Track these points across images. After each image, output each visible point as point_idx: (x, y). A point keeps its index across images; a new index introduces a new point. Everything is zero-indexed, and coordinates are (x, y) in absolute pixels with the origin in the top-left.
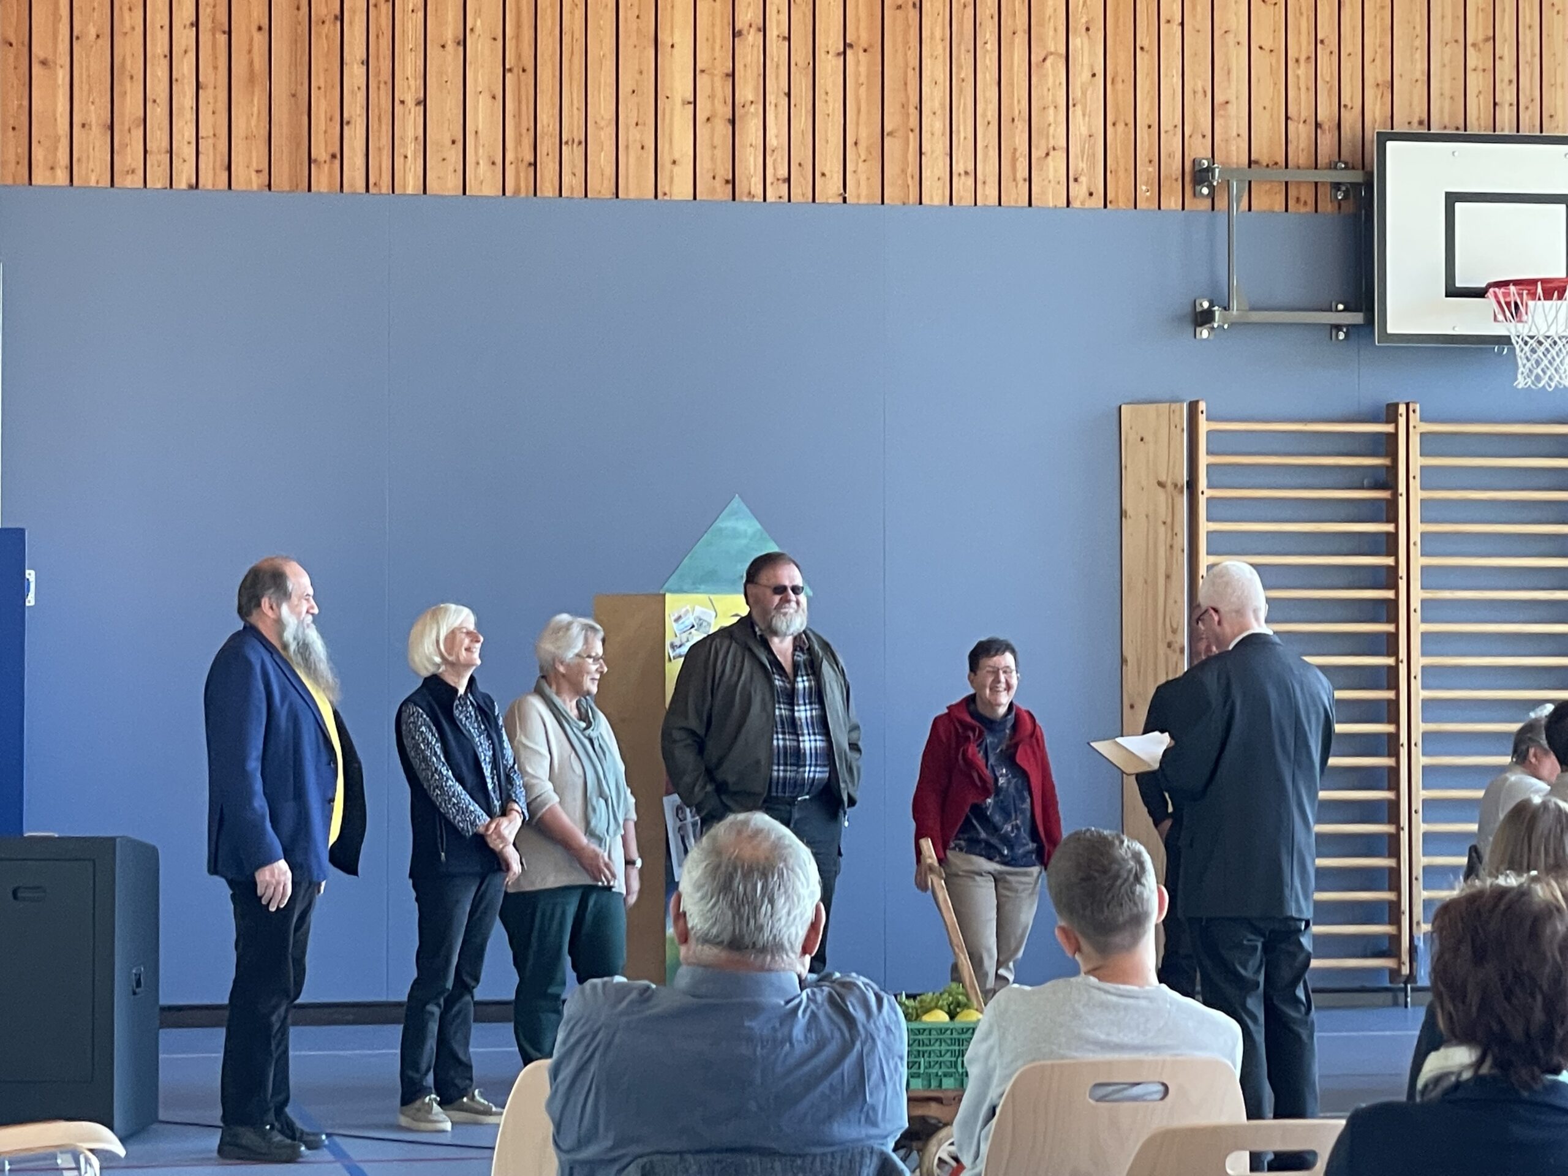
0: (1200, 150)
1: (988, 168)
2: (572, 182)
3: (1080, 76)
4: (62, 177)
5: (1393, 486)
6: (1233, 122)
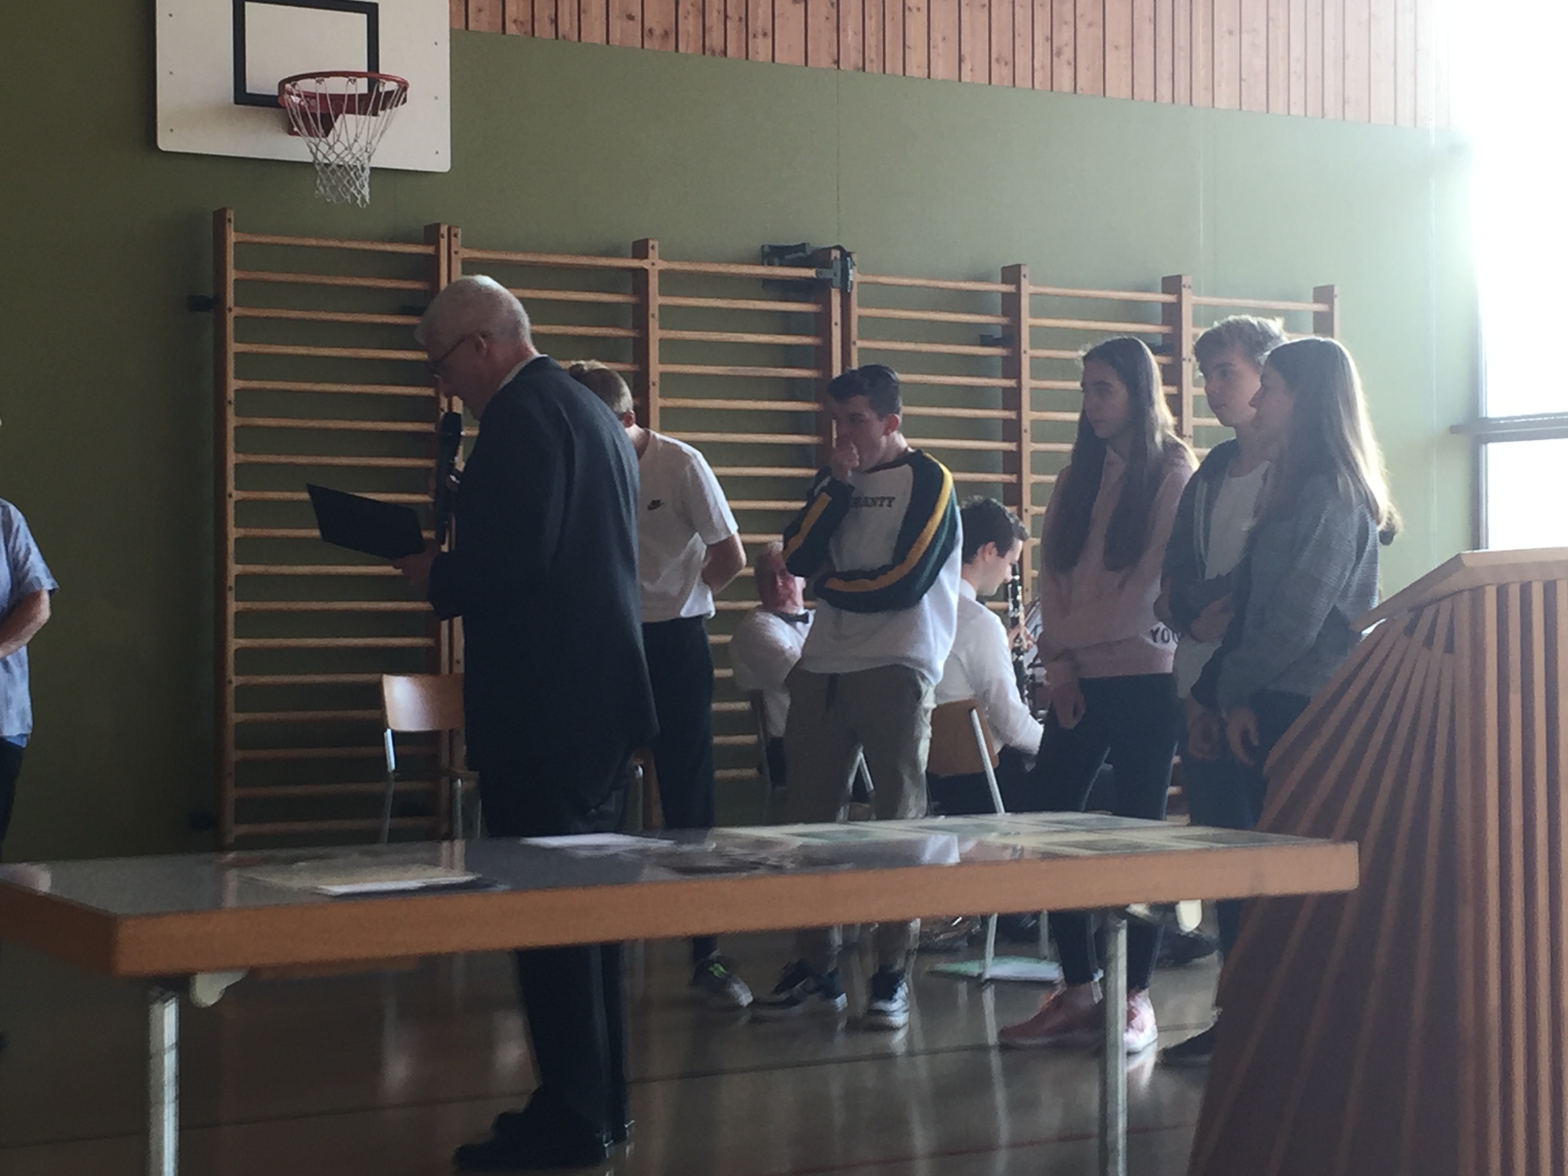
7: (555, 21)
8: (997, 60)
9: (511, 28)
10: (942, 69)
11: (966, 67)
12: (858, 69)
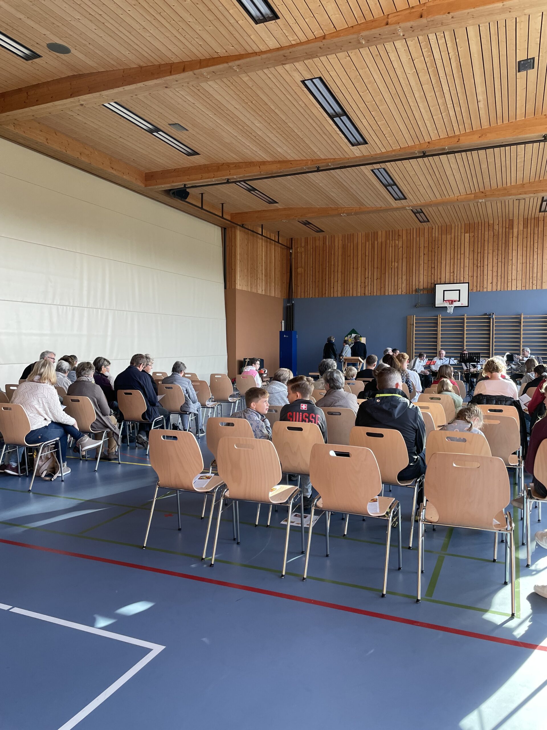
0: (417, 287)
1: (393, 291)
2: (348, 295)
3: (404, 279)
4: (300, 297)
5: (437, 324)
6: (422, 283)
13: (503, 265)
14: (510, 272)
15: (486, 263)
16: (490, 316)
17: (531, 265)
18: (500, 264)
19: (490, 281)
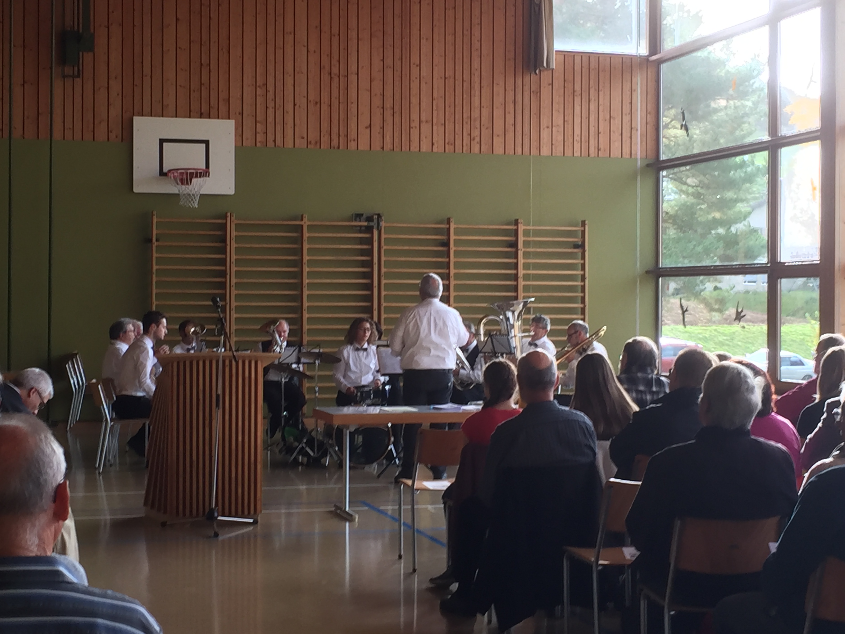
7: (275, 141)
8: (448, 143)
9: (258, 144)
10: (425, 147)
11: (435, 147)
12: (391, 150)
13: (397, 79)
14: (415, 101)
15: (353, 68)
16: (371, 224)
17: (466, 85)
18: (389, 72)
19: (364, 121)
